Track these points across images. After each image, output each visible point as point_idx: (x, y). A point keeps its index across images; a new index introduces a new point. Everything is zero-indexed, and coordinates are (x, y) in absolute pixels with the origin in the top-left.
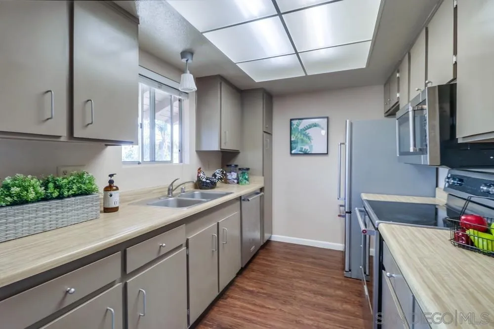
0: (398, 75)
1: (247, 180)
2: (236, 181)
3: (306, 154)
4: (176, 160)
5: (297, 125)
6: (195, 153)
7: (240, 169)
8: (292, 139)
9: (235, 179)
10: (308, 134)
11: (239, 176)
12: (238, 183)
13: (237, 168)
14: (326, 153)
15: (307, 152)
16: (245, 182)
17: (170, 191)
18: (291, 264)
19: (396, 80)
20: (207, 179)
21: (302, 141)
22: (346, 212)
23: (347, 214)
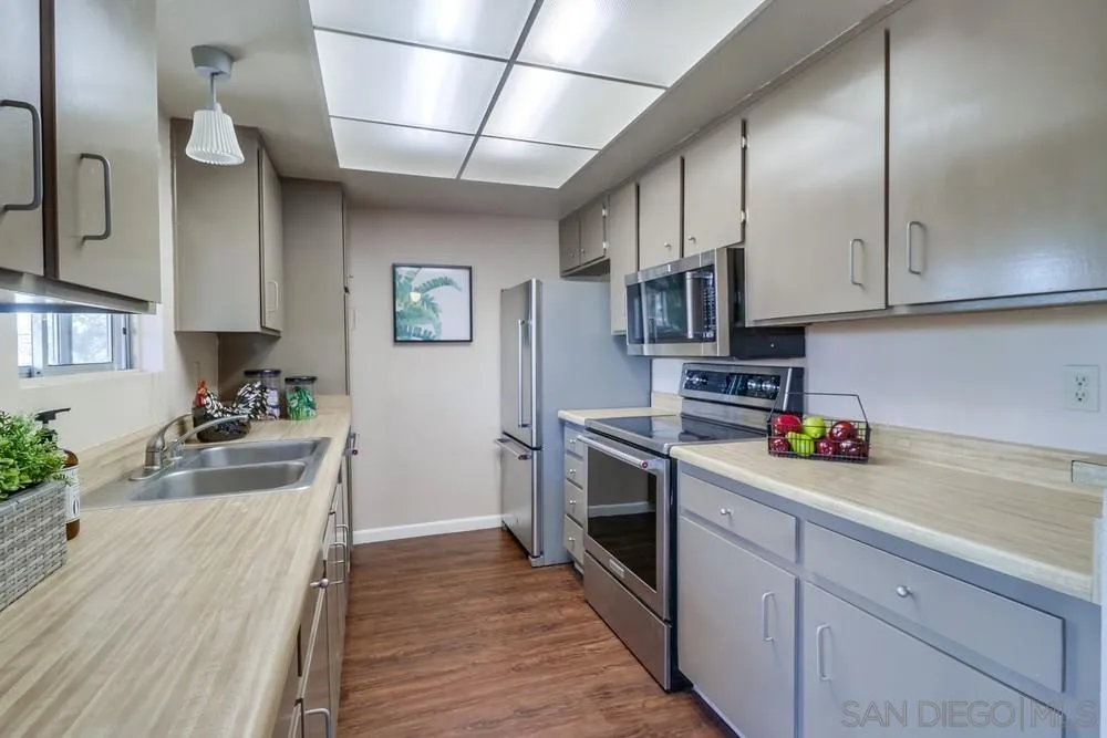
0: (604, 212)
1: (311, 405)
2: (277, 412)
3: (428, 341)
5: (406, 278)
6: (173, 336)
7: (287, 380)
8: (398, 309)
9: (274, 407)
10: (432, 299)
11: (289, 397)
12: (281, 417)
13: (281, 378)
14: (469, 339)
15: (431, 338)
16: (308, 412)
18: (430, 577)
19: (602, 219)
20: (223, 411)
21: (418, 314)
22: (533, 449)
23: (535, 452)
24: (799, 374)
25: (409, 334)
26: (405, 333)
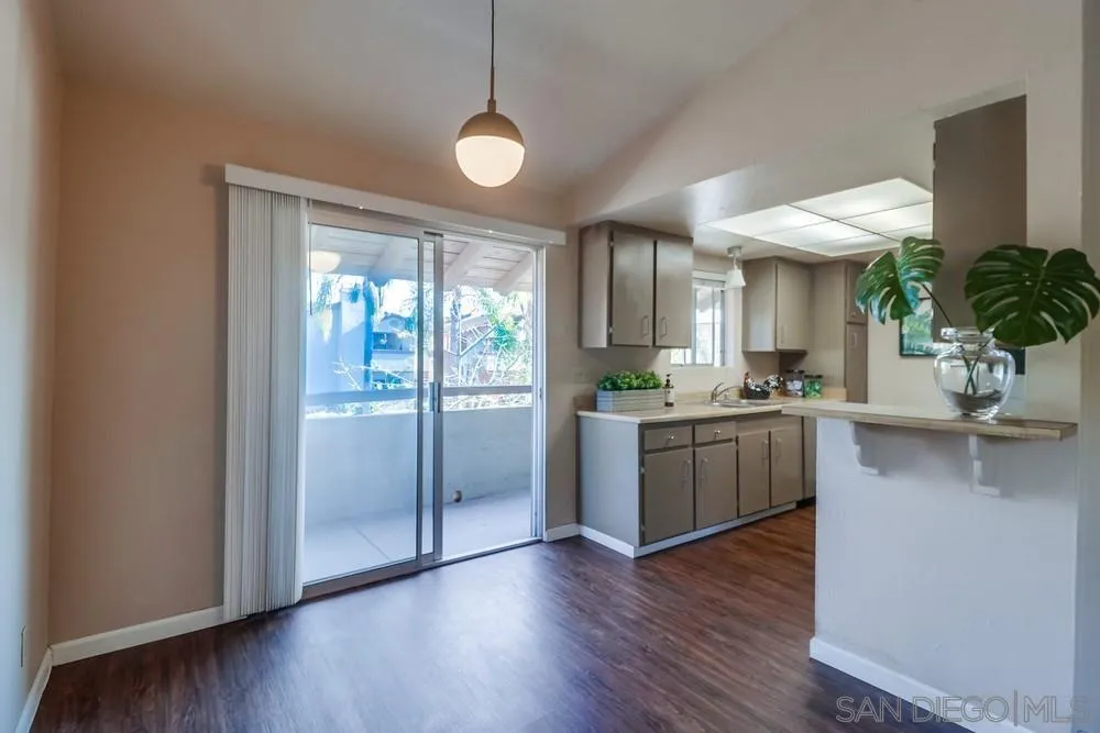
1: (817, 391)
2: (800, 393)
3: (928, 354)
4: (717, 364)
6: (741, 354)
7: (807, 377)
8: (904, 332)
9: (798, 391)
11: (806, 386)
12: (804, 396)
13: (803, 375)
16: (815, 395)
17: (714, 396)
20: (757, 387)
25: (913, 350)
26: (910, 349)
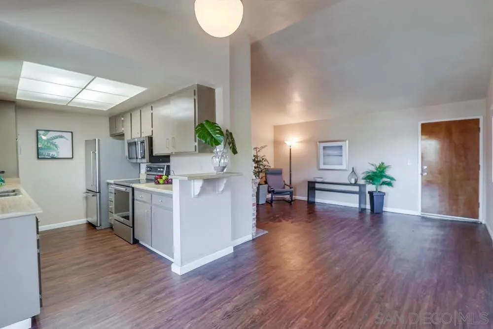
0: (122, 119)
1: (3, 181)
3: (53, 158)
5: (43, 135)
8: (39, 146)
10: (55, 143)
14: (72, 157)
15: (55, 157)
16: (1, 184)
21: (49, 148)
22: (97, 193)
23: (98, 194)
24: (168, 167)
25: (45, 155)
26: (42, 155)
